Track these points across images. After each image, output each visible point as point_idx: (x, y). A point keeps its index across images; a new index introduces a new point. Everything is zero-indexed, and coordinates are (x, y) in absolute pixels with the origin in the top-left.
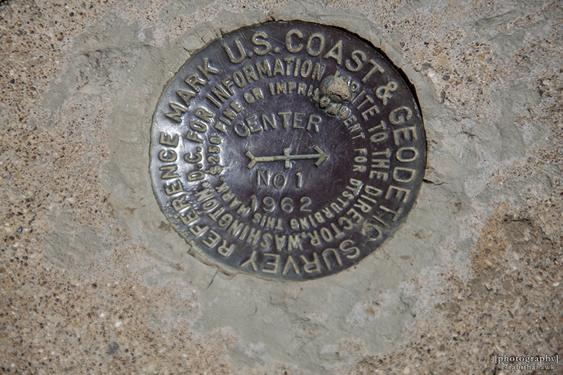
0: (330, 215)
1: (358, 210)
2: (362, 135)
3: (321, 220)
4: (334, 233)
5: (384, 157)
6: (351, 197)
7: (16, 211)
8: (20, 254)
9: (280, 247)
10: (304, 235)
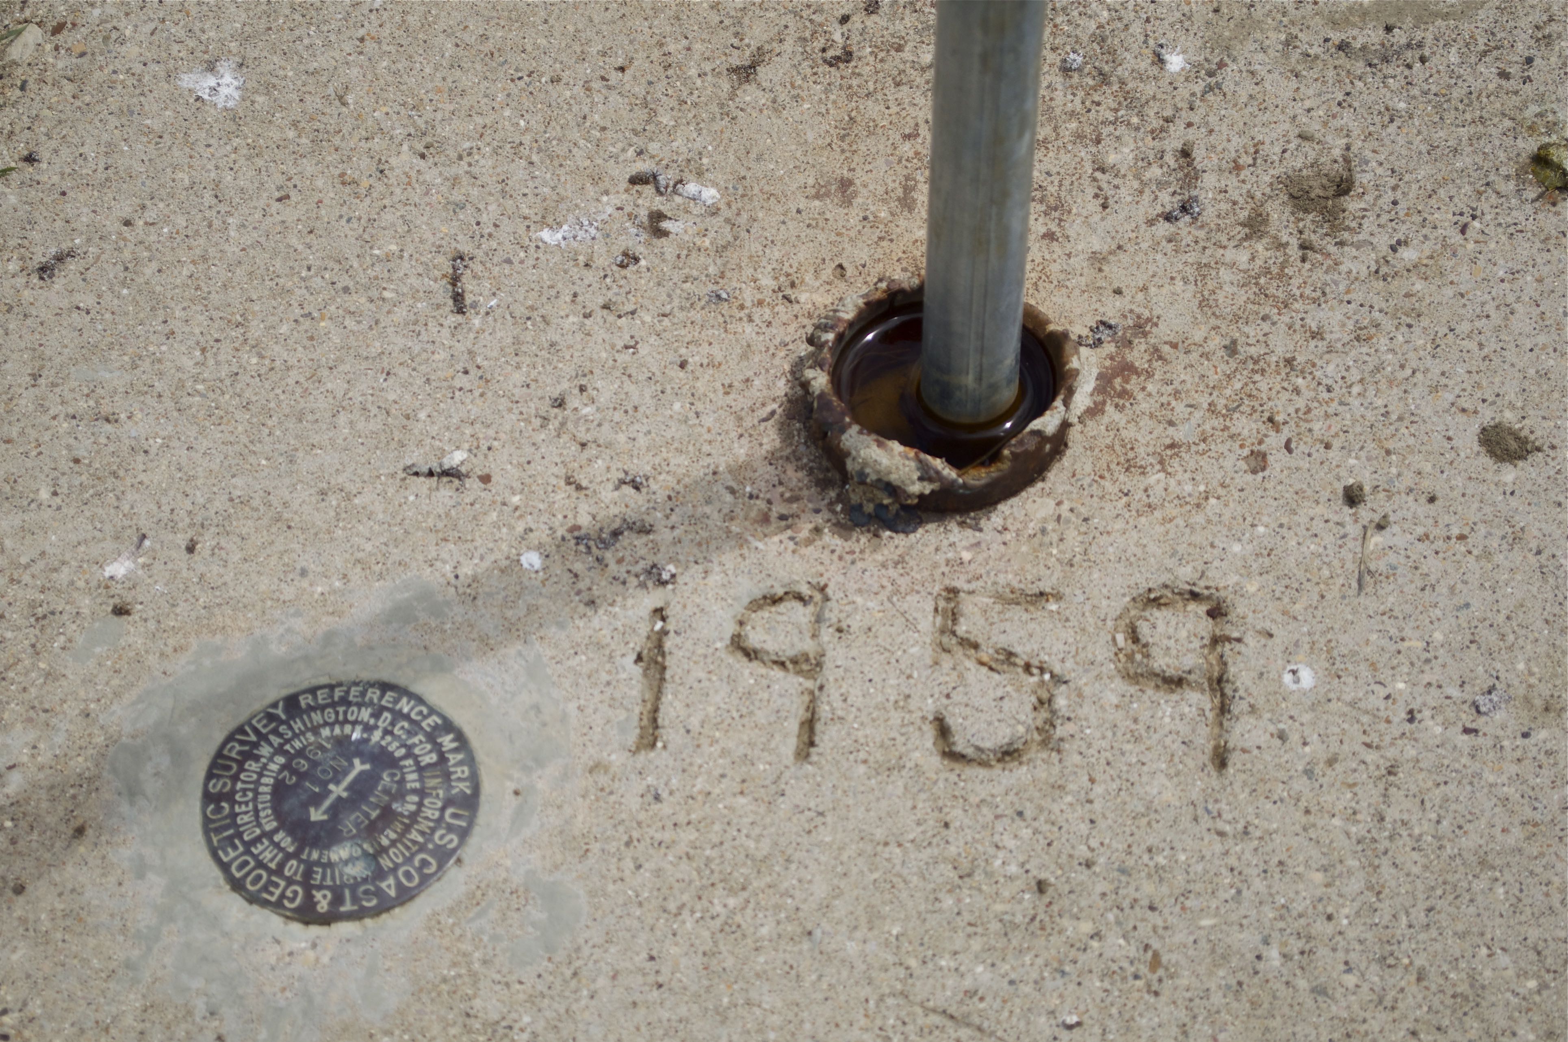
0: (262, 789)
1: (246, 813)
2: (304, 857)
3: (264, 780)
4: (244, 782)
5: (272, 860)
6: (262, 814)
7: (475, 585)
8: (438, 564)
9: (272, 738)
10: (264, 760)
